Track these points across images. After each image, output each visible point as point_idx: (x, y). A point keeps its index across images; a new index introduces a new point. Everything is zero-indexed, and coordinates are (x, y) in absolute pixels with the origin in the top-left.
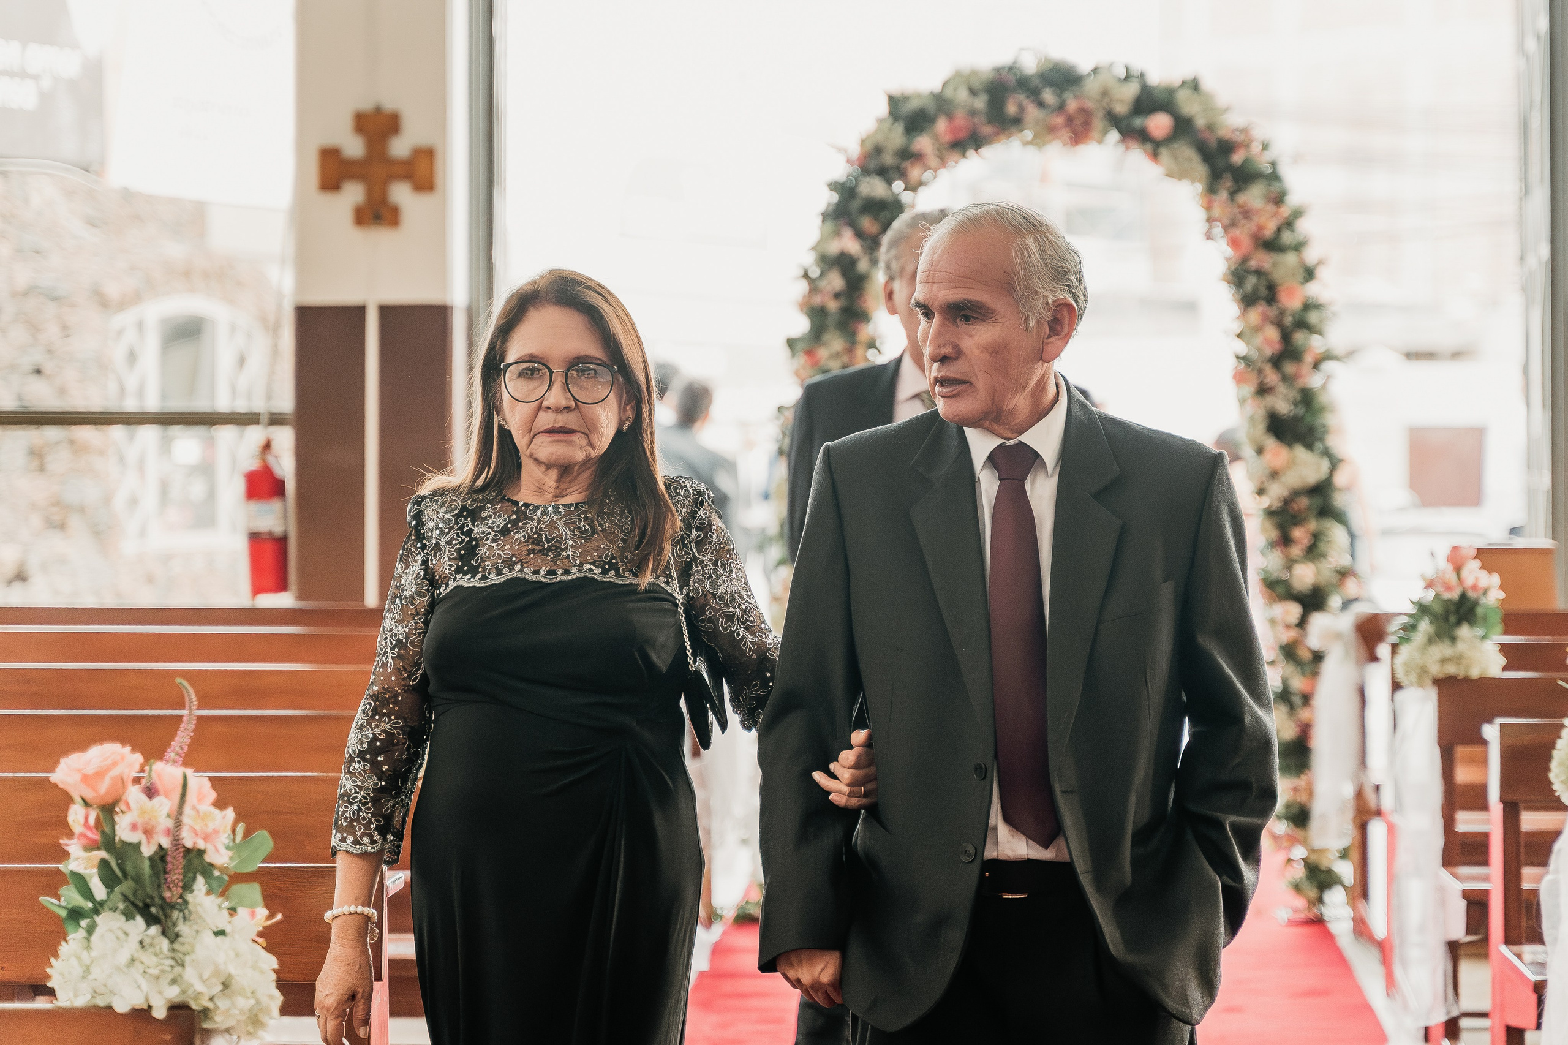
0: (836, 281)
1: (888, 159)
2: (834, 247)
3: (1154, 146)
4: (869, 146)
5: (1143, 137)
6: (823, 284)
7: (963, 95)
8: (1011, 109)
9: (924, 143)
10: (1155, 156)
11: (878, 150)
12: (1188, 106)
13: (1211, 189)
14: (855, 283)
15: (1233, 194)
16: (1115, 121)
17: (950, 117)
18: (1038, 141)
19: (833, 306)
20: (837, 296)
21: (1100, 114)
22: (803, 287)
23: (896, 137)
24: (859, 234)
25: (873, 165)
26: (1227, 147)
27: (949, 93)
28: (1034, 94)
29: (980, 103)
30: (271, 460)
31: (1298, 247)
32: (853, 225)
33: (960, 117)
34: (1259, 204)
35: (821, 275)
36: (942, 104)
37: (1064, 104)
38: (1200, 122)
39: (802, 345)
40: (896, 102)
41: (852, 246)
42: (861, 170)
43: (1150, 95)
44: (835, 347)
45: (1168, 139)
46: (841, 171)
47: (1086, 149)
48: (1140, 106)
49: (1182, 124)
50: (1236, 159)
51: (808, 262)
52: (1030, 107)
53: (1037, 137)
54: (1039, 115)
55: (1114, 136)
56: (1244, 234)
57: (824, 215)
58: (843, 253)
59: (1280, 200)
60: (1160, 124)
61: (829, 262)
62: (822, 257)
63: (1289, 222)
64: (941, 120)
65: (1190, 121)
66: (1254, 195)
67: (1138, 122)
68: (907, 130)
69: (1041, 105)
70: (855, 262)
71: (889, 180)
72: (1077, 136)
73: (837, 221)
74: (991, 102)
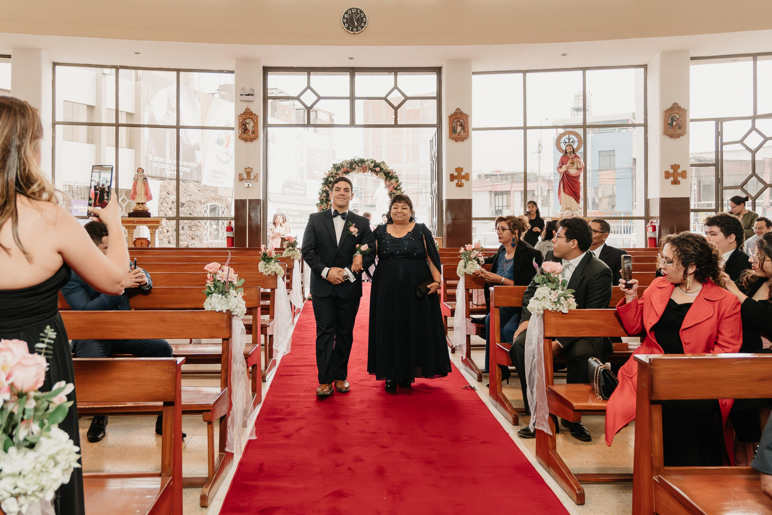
0: (325, 195)
1: (333, 175)
2: (325, 189)
3: (377, 173)
4: (330, 172)
5: (375, 171)
6: (322, 195)
7: (346, 164)
8: (354, 167)
9: (339, 172)
10: (377, 175)
11: (332, 173)
12: (383, 167)
13: (386, 180)
14: (328, 195)
15: (390, 181)
16: (370, 169)
17: (343, 168)
18: (358, 172)
19: (324, 199)
20: (325, 197)
21: (368, 168)
22: (319, 195)
23: (335, 172)
24: (329, 187)
25: (331, 176)
26: (389, 173)
27: (343, 164)
28: (357, 164)
30: (231, 225)
31: (400, 190)
32: (327, 186)
33: (345, 168)
34: (394, 182)
35: (322, 194)
36: (342, 166)
37: (362, 166)
38: (384, 169)
39: (319, 205)
40: (334, 165)
41: (328, 189)
42: (329, 177)
43: (376, 165)
44: (325, 205)
45: (379, 172)
46: (325, 177)
47: (365, 174)
48: (374, 167)
49: (381, 169)
50: (390, 175)
51: (320, 191)
52: (357, 166)
53: (358, 171)
54: (358, 168)
55: (370, 171)
56: (391, 187)
57: (323, 184)
58: (326, 190)
59: (397, 182)
60: (378, 169)
61: (324, 191)
62: (323, 191)
63: (399, 186)
64: (342, 169)
65: (383, 169)
66: (393, 181)
67: (374, 169)
68: (337, 170)
69: (358, 166)
70: (328, 192)
71: (334, 179)
72: (364, 171)
73: (325, 185)
74: (350, 166)
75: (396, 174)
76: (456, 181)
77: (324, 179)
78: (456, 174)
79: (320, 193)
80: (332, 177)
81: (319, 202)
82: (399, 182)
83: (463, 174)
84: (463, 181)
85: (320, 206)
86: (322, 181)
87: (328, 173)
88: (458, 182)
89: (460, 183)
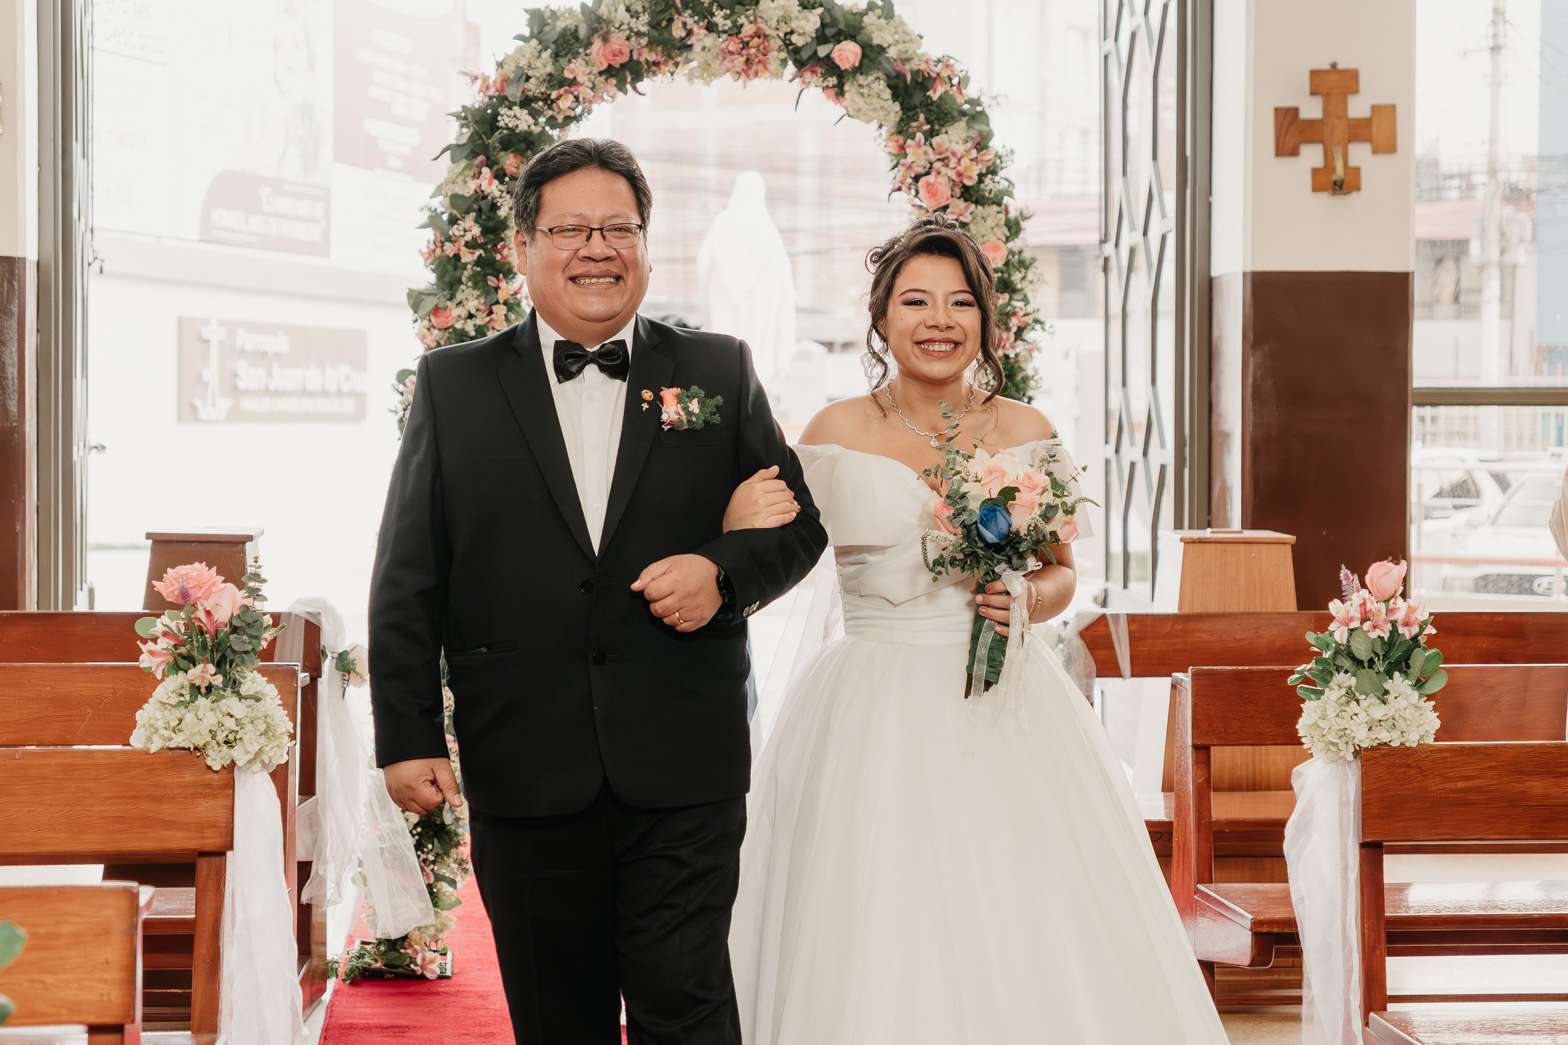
0: (470, 228)
1: (534, 88)
2: (469, 189)
3: (839, 79)
4: (510, 70)
5: (830, 67)
6: (455, 231)
7: (622, 15)
8: (678, 32)
9: (577, 68)
10: (839, 94)
11: (520, 76)
12: (881, 35)
13: (903, 130)
14: (495, 229)
15: (931, 134)
16: (795, 52)
17: (605, 39)
18: (707, 72)
19: (468, 257)
20: (472, 245)
21: (778, 43)
22: (430, 234)
23: (544, 65)
24: (499, 174)
25: (514, 93)
26: (923, 81)
27: (603, 11)
28: (704, 15)
29: (642, 24)
31: (999, 199)
32: (490, 163)
33: (618, 40)
34: (960, 149)
35: (453, 221)
36: (599, 25)
37: (737, 29)
38: (892, 53)
39: (429, 303)
40: (539, 20)
41: (493, 188)
42: (503, 100)
43: (834, 21)
44: (472, 305)
45: (859, 70)
46: (474, 98)
47: (760, 84)
48: (821, 37)
49: (872, 55)
50: (935, 95)
51: (440, 204)
52: (700, 32)
53: (705, 67)
54: (710, 40)
55: (791, 68)
56: (941, 181)
57: (454, 150)
58: (481, 195)
59: (981, 145)
60: (847, 53)
61: (461, 206)
62: (455, 200)
63: (992, 171)
64: (597, 44)
65: (882, 49)
66: (954, 138)
67: (822, 51)
68: (556, 56)
69: (711, 28)
70: (494, 207)
71: (535, 114)
72: (751, 67)
73: (474, 154)
74: (654, 25)
75: (971, 92)
76: (1312, 155)
77: (466, 116)
78: (1312, 109)
79: (434, 220)
80: (526, 102)
81: (426, 278)
82: (995, 144)
83: (1358, 108)
84: (1360, 154)
85: (436, 311)
86: (454, 133)
87: (492, 74)
88: (1328, 157)
89: (1340, 172)
